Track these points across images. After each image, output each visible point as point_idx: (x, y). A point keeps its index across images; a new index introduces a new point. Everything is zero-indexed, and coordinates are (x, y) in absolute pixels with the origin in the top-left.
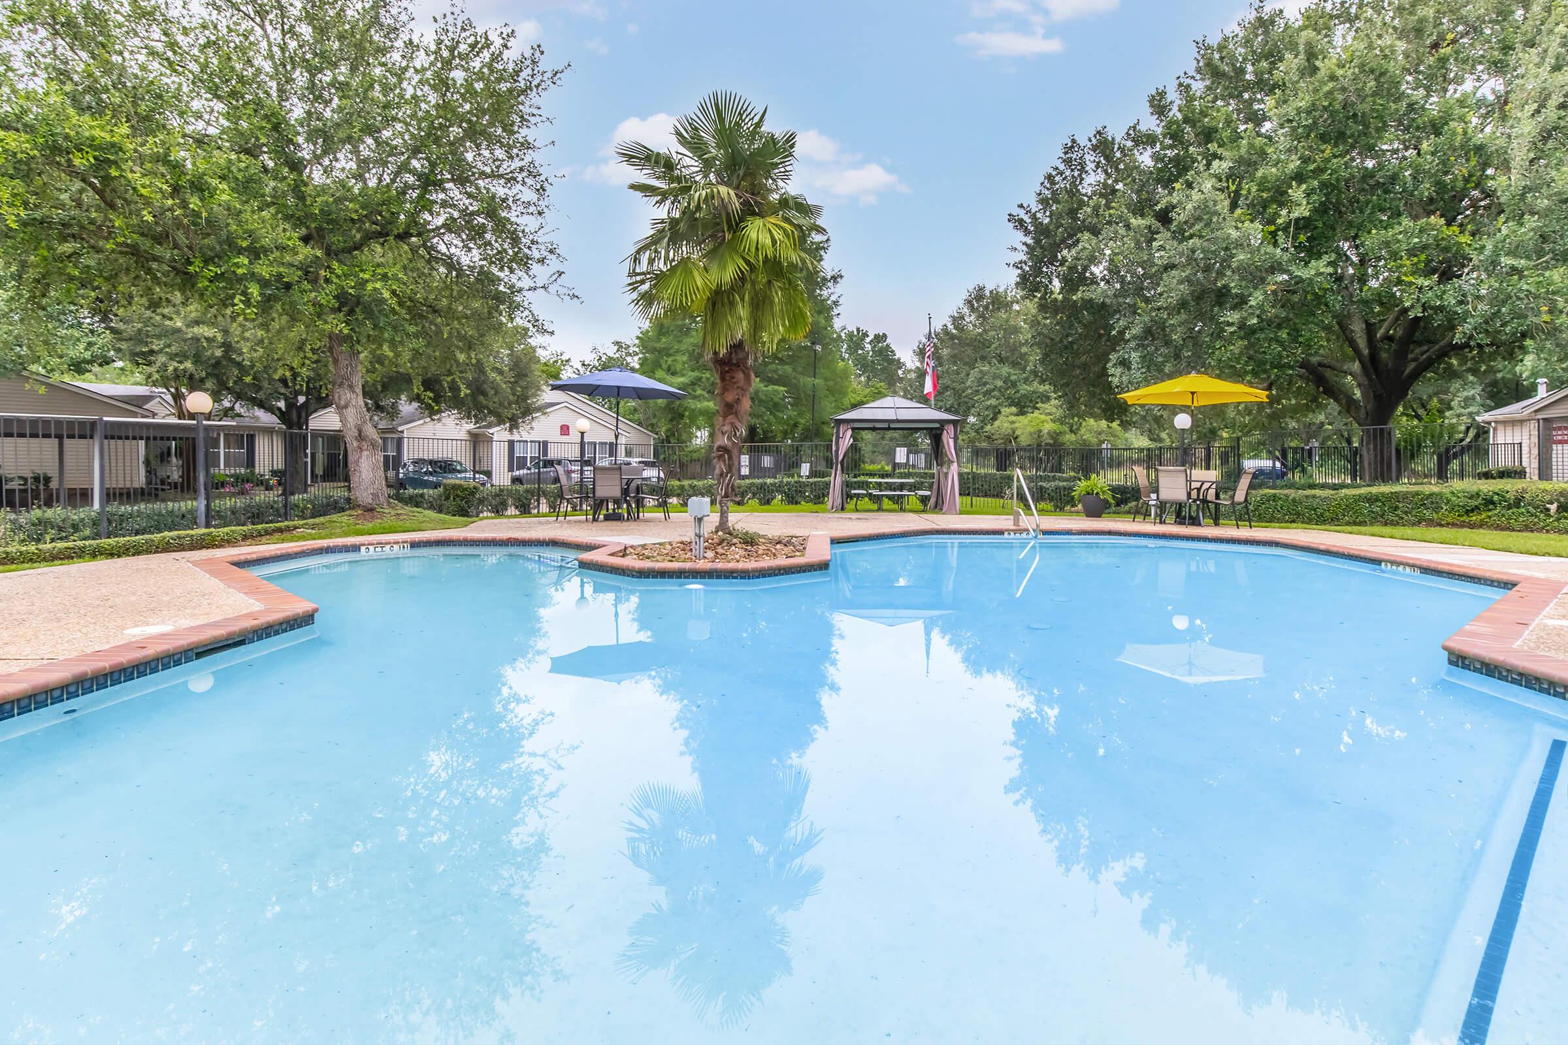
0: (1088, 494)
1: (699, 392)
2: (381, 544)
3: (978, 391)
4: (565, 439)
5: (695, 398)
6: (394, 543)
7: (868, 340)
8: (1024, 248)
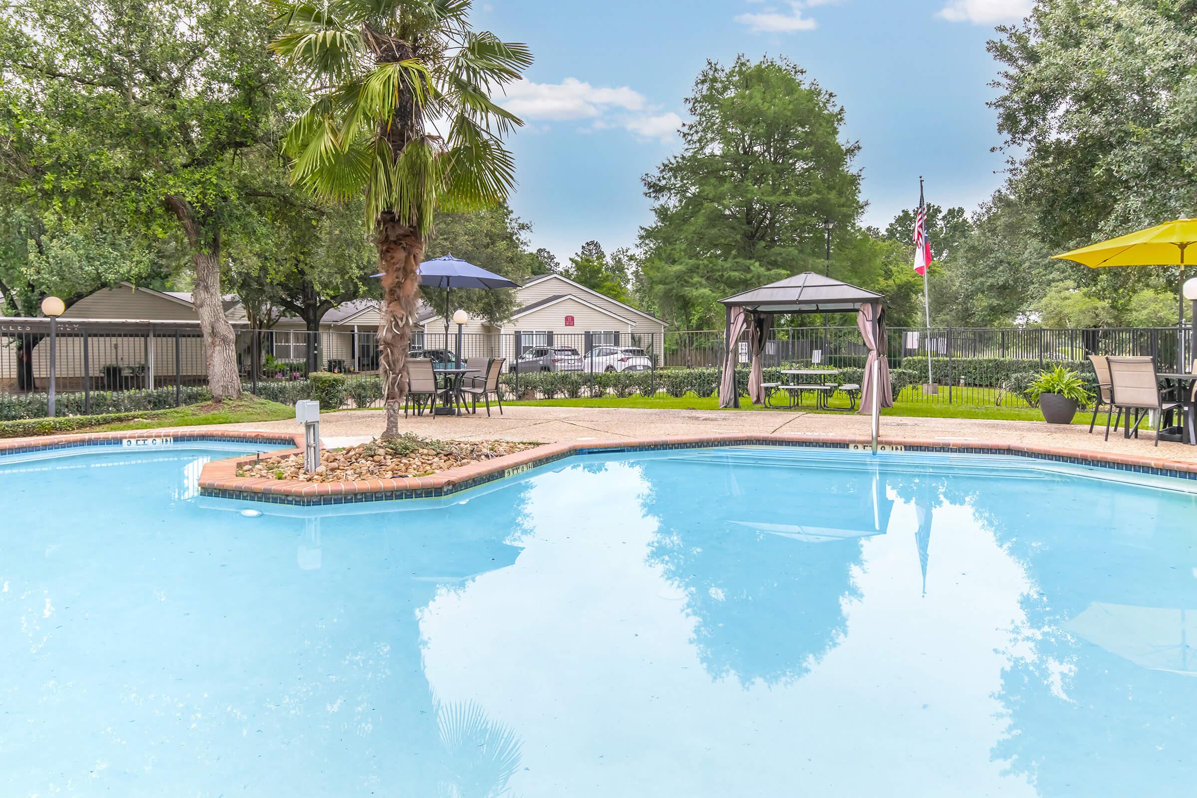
0: (1049, 392)
1: (696, 279)
2: (145, 438)
3: (1038, 264)
4: (569, 330)
5: (693, 285)
6: (156, 436)
7: (940, 216)
8: (1005, 81)
